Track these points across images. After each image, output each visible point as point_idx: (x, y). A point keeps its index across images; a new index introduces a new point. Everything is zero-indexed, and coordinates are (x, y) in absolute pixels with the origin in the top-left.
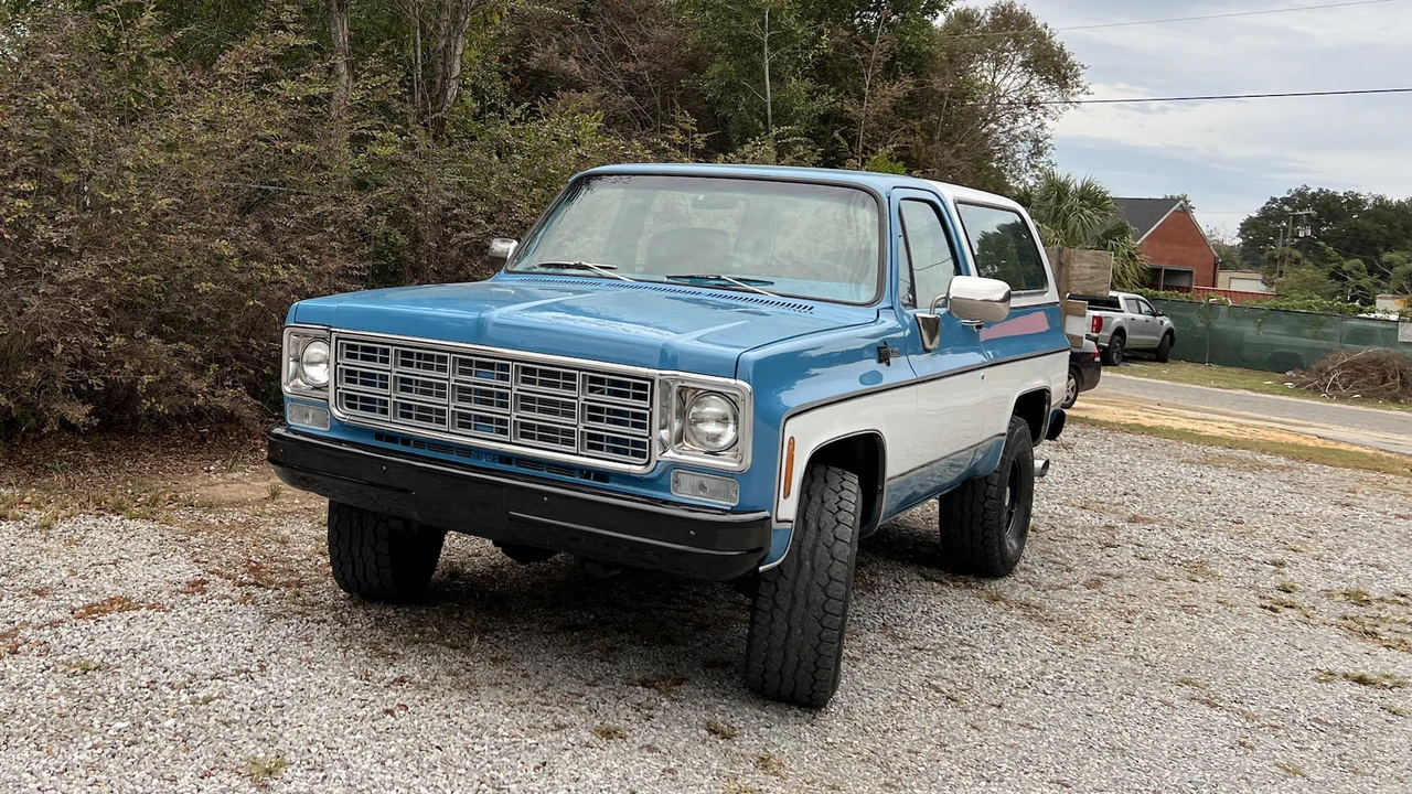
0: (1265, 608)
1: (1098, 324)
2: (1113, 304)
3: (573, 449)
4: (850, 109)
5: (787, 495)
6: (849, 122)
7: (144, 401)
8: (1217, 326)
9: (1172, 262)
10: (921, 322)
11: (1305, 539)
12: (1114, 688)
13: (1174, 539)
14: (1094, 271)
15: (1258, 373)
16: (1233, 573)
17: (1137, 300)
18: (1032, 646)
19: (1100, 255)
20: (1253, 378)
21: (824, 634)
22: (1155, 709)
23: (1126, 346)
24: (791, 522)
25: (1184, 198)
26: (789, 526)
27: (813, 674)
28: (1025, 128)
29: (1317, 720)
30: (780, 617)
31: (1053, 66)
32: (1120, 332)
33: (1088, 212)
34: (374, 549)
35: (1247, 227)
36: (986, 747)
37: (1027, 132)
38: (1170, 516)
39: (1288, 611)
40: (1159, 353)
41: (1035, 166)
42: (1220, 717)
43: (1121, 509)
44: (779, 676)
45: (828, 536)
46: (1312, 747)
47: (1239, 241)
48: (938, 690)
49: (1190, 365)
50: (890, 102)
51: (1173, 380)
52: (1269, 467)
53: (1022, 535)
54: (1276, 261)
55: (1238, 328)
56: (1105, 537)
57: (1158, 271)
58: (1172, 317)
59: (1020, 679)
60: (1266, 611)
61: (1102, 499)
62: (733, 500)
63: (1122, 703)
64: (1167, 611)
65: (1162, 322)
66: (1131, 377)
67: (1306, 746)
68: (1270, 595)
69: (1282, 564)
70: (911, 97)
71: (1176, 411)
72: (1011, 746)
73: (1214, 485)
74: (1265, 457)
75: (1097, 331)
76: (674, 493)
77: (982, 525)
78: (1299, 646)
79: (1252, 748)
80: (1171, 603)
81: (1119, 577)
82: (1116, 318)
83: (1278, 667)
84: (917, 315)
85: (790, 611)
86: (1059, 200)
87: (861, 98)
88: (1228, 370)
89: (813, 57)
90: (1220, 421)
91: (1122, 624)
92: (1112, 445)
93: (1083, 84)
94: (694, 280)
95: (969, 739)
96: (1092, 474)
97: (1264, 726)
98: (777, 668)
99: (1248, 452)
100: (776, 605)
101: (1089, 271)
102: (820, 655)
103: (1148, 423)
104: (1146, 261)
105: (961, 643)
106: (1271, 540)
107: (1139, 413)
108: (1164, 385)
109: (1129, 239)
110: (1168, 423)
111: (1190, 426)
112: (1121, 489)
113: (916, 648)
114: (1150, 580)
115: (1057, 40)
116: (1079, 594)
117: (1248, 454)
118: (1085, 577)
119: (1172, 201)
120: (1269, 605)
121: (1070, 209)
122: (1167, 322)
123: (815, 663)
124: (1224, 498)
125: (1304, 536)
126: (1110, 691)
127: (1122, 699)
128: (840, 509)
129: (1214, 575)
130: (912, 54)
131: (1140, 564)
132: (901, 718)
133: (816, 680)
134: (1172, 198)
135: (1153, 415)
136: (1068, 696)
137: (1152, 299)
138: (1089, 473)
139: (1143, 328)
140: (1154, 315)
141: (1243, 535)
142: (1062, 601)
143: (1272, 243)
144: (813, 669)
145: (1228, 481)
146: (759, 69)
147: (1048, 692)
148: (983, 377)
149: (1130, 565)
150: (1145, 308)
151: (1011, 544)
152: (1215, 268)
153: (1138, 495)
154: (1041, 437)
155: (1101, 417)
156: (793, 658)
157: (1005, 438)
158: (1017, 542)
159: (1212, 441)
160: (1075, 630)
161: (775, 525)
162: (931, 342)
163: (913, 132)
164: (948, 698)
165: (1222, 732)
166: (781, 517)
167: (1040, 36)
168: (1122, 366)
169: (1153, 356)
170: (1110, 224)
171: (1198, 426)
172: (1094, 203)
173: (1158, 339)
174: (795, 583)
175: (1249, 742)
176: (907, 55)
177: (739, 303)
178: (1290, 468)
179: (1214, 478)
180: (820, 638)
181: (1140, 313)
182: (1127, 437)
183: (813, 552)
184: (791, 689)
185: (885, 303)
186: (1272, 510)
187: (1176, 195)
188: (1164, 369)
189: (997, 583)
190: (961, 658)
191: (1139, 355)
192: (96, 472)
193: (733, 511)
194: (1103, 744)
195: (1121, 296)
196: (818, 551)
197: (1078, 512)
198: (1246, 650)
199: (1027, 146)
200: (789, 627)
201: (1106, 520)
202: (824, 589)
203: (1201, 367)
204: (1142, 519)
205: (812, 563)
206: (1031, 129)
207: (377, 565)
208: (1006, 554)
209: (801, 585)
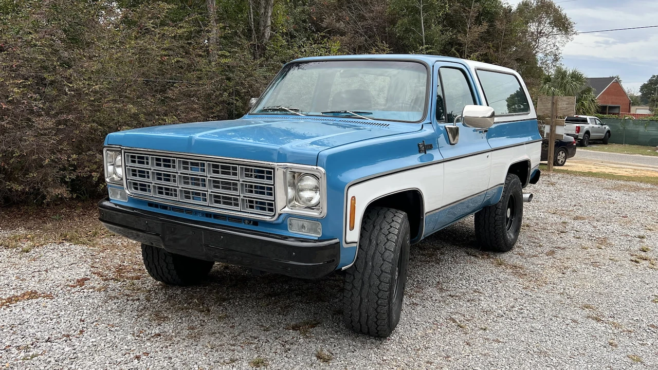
0: (632, 261)
1: (578, 129)
2: (585, 121)
3: (238, 208)
4: (460, 38)
5: (352, 228)
6: (460, 45)
7: (101, 185)
8: (629, 128)
9: (612, 103)
10: (448, 130)
11: (656, 223)
12: (549, 312)
13: (594, 227)
14: (568, 106)
15: (644, 147)
16: (620, 243)
17: (595, 119)
18: (511, 290)
19: (570, 98)
20: (642, 149)
21: (379, 302)
22: (568, 325)
23: (591, 138)
24: (357, 243)
25: (617, 77)
26: (355, 245)
27: (376, 323)
28: (551, 50)
29: (653, 326)
30: (356, 294)
31: (562, 24)
32: (587, 132)
33: (574, 83)
34: (165, 261)
35: (643, 88)
36: (470, 357)
37: (552, 52)
38: (594, 216)
39: (644, 262)
40: (604, 141)
41: (555, 66)
42: (600, 327)
43: (571, 213)
44: (359, 324)
45: (382, 248)
46: (648, 343)
47: (640, 94)
48: (454, 321)
49: (617, 145)
50: (478, 34)
51: (609, 151)
52: (643, 189)
53: (517, 231)
54: (654, 101)
55: (637, 129)
56: (561, 228)
57: (606, 107)
58: (609, 126)
59: (500, 311)
60: (633, 263)
61: (564, 209)
62: (318, 233)
63: (552, 322)
64: (584, 266)
65: (605, 128)
66: (592, 151)
67: (645, 342)
68: (636, 253)
69: (643, 237)
70: (488, 32)
71: (609, 165)
72: (485, 355)
73: (616, 199)
74: (641, 184)
75: (578, 133)
76: (290, 230)
77: (494, 228)
78: (647, 282)
79: (616, 346)
80: (587, 261)
81: (564, 249)
82: (586, 127)
83: (635, 295)
84: (446, 126)
85: (361, 290)
86: (563, 78)
87: (465, 34)
88: (633, 146)
89: (442, 15)
90: (627, 168)
91: (560, 275)
92: (574, 182)
93: (574, 31)
94: (336, 114)
95: (463, 352)
96: (562, 197)
97: (624, 331)
98: (357, 320)
99: (634, 182)
100: (354, 287)
101: (565, 106)
102: (378, 313)
103: (594, 171)
104: (600, 103)
105: (475, 291)
106: (639, 225)
107: (592, 166)
108: (605, 154)
109: (592, 94)
110: (604, 170)
111: (613, 171)
112: (573, 203)
113: (450, 295)
114: (578, 249)
115: (563, 12)
116: (543, 259)
117: (634, 183)
118: (548, 250)
119: (613, 78)
120: (634, 259)
121: (567, 82)
122: (607, 127)
123: (376, 317)
124: (620, 205)
125: (655, 222)
126: (546, 315)
127: (551, 320)
128: (390, 232)
129: (610, 244)
130: (488, 13)
131: (575, 240)
132: (429, 340)
133: (378, 326)
134: (613, 77)
135: (598, 167)
136: (523, 320)
137: (601, 118)
138: (560, 196)
139: (597, 131)
140: (602, 125)
141: (626, 223)
142: (533, 264)
143: (653, 94)
144: (375, 320)
145: (623, 197)
146: (419, 21)
147: (513, 318)
148: (488, 157)
149: (570, 241)
150: (598, 122)
151: (510, 236)
152: (630, 104)
153: (581, 206)
154: (527, 183)
155: (574, 169)
156: (364, 315)
157: (503, 186)
158: (514, 235)
159: (620, 178)
160: (536, 279)
161: (345, 245)
162: (454, 140)
163: (489, 48)
164: (458, 326)
165: (601, 337)
166: (348, 240)
167: (556, 11)
168: (589, 147)
169: (602, 142)
170: (584, 88)
171: (616, 171)
172: (577, 79)
173: (604, 135)
174: (363, 274)
175: (616, 342)
176: (486, 13)
177: (356, 124)
178: (652, 189)
179: (616, 195)
180: (377, 304)
181: (596, 124)
182: (582, 178)
183: (373, 257)
184: (367, 330)
185: (427, 121)
186: (641, 210)
187: (614, 76)
188: (606, 147)
189: (503, 255)
190: (472, 300)
191: (596, 141)
192: (77, 220)
193: (319, 240)
194: (535, 349)
195: (588, 117)
196: (376, 257)
197: (551, 216)
198: (619, 286)
199: (552, 58)
200: (361, 299)
201: (563, 219)
202: (379, 277)
203: (621, 145)
204: (580, 218)
205: (372, 264)
206: (553, 50)
207: (168, 269)
208: (507, 241)
209: (367, 276)
